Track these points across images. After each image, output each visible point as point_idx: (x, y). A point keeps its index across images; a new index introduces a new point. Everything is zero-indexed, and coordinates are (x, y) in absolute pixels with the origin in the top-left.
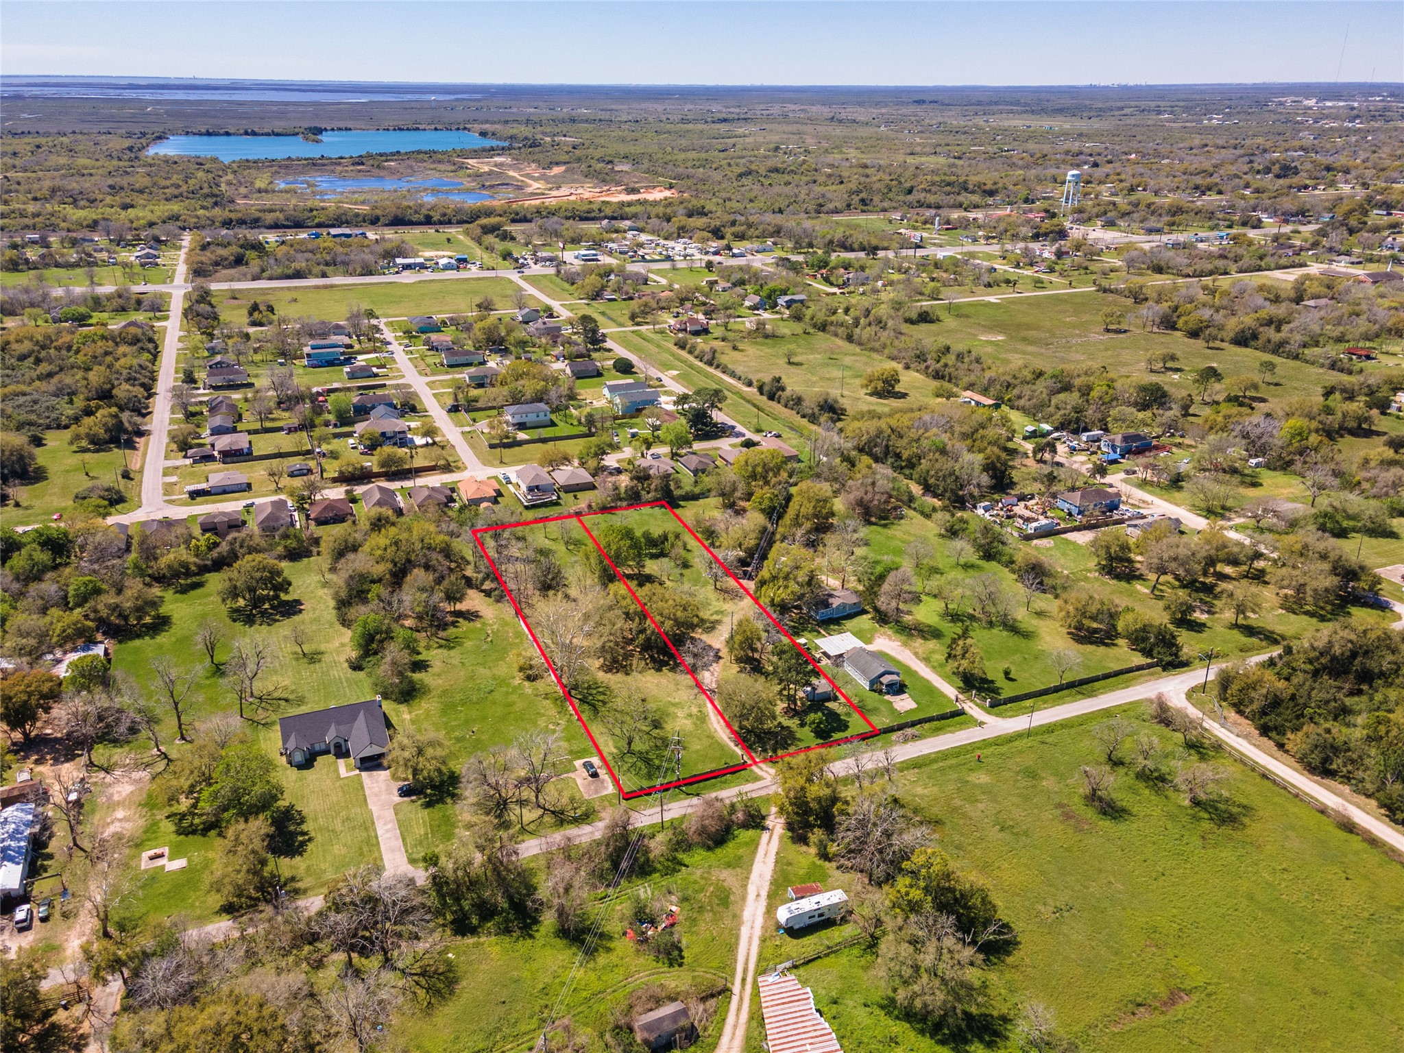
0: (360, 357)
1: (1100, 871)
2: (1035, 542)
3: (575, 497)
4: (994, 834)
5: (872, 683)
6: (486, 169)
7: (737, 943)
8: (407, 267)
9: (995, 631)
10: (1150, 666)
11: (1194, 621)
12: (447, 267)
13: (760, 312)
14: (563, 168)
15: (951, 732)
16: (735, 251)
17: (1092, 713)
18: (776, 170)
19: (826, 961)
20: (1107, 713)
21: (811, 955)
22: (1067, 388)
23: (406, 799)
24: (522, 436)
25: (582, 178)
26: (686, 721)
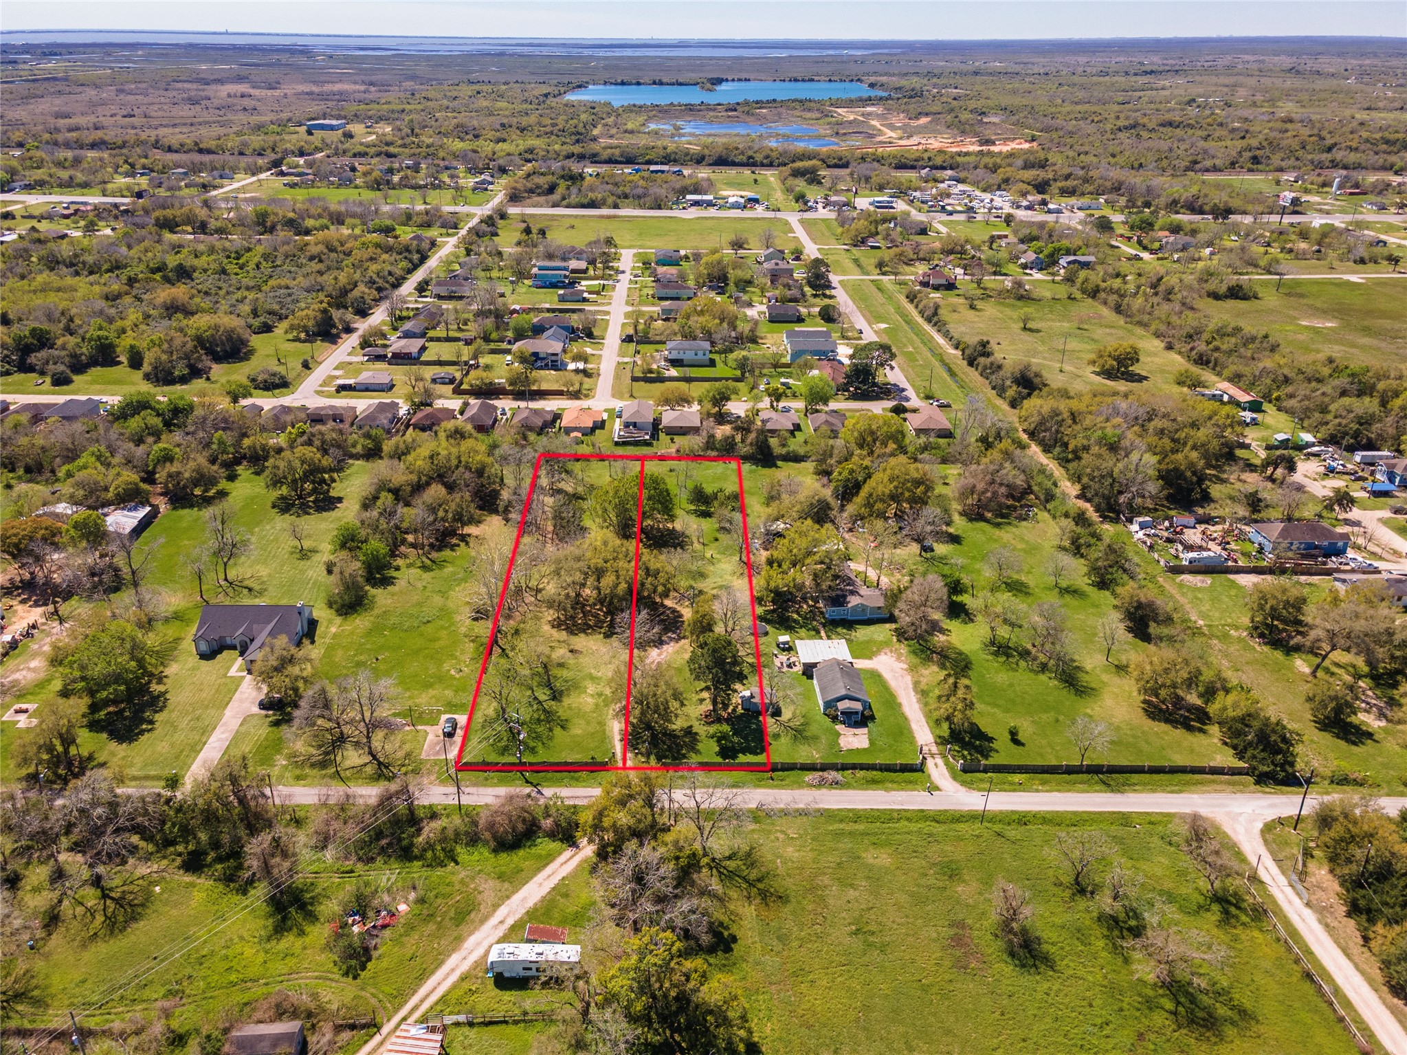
0: (583, 283)
1: (948, 1032)
2: (1187, 578)
3: (672, 440)
4: (841, 934)
5: (829, 704)
6: (852, 118)
7: (433, 972)
8: (696, 203)
9: (1043, 677)
10: (1234, 772)
11: (1357, 728)
12: (735, 206)
13: (1033, 272)
14: (929, 119)
15: (887, 790)
16: (1051, 206)
17: (1100, 813)
18: (1170, 124)
19: (511, 1029)
20: (1124, 819)
21: (499, 1015)
22: (1364, 390)
23: (264, 712)
24: (673, 372)
25: (944, 129)
26: (590, 700)
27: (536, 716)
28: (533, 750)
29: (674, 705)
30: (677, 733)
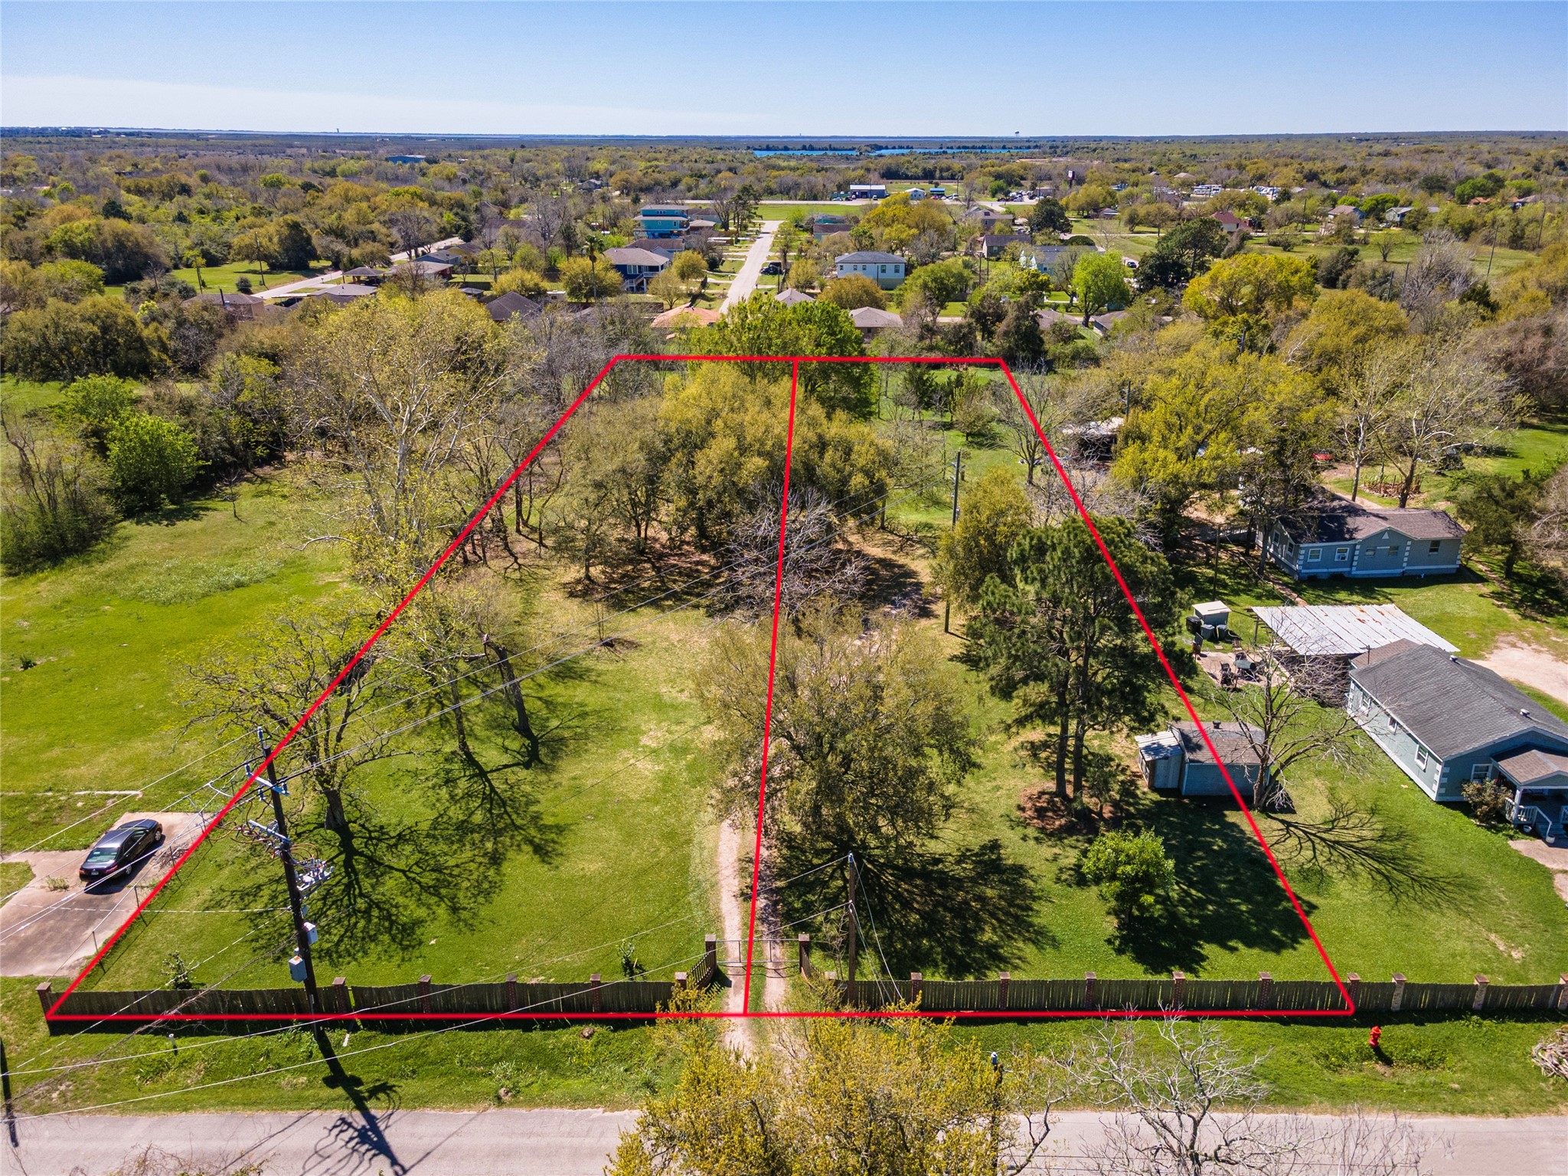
5: (1459, 771)
26: (647, 767)
27: (456, 813)
28: (406, 936)
29: (935, 764)
30: (950, 867)
